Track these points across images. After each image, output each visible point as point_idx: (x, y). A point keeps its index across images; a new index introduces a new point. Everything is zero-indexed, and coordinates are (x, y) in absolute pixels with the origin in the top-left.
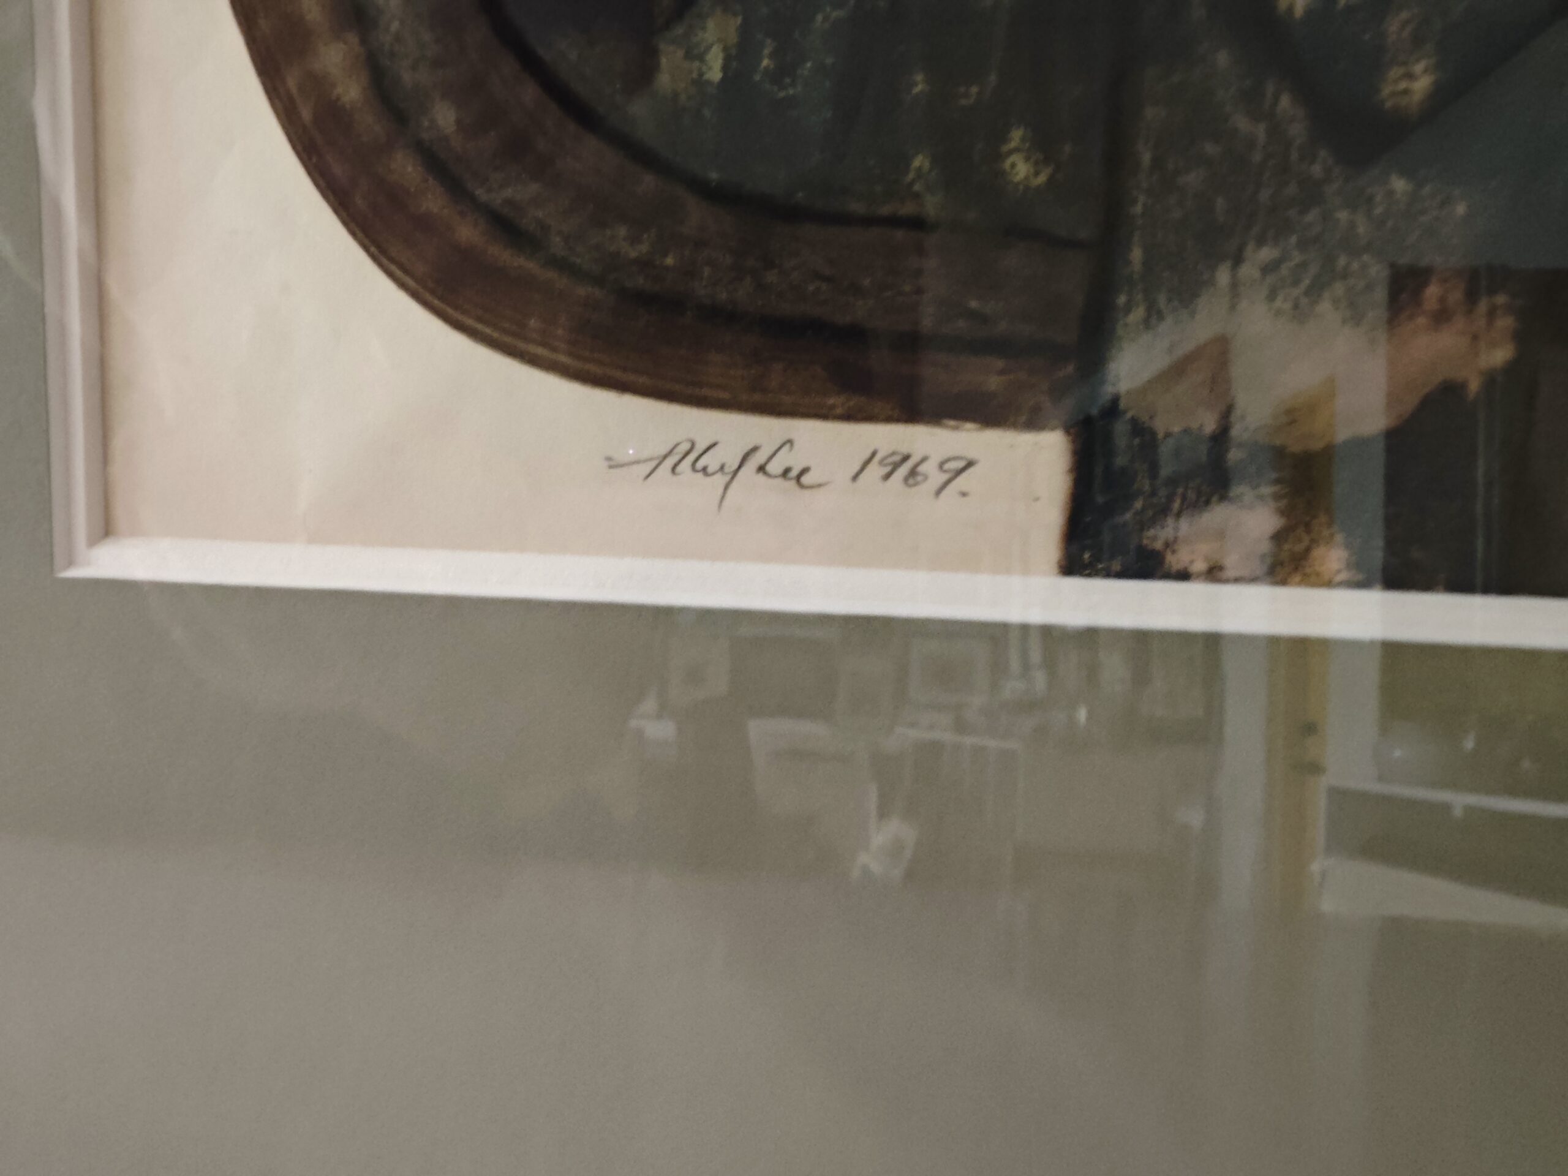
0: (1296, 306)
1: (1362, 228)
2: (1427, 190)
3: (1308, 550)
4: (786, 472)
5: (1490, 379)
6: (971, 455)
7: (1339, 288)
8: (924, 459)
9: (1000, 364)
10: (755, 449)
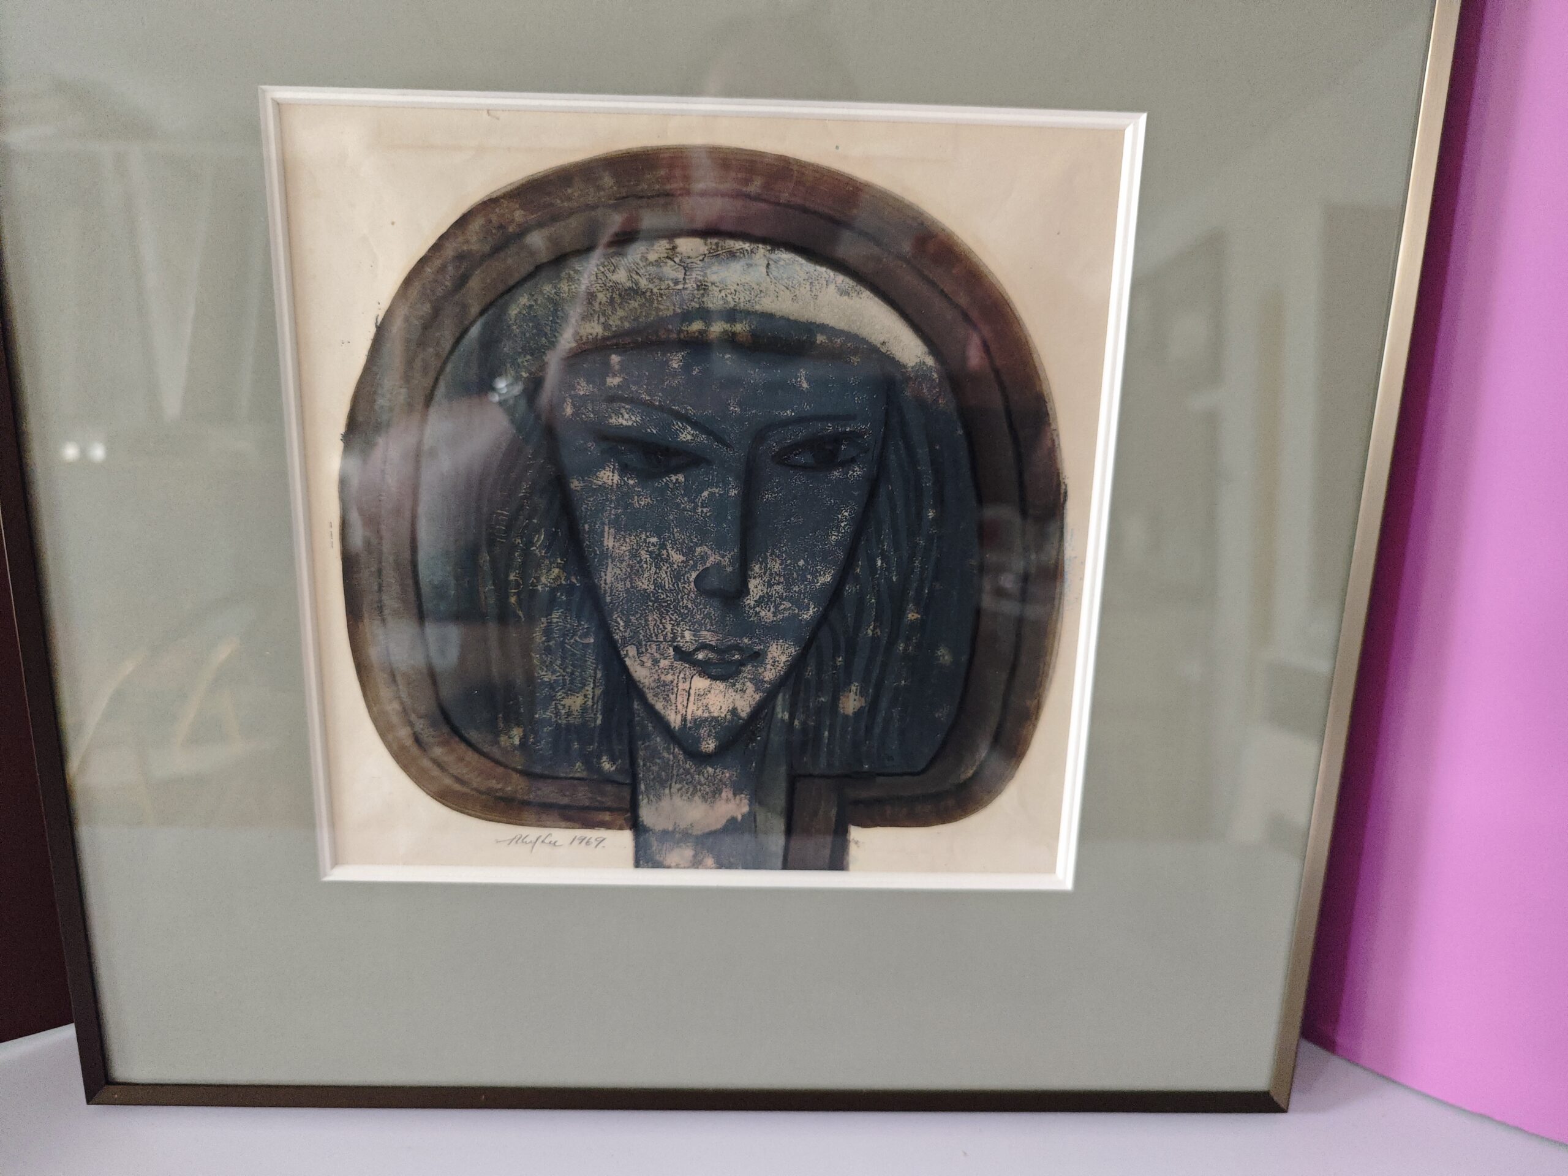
0: (688, 798)
1: (702, 779)
2: (717, 771)
3: (703, 859)
4: (550, 843)
5: (743, 816)
6: (604, 837)
7: (699, 794)
8: (591, 838)
9: (608, 813)
10: (540, 836)
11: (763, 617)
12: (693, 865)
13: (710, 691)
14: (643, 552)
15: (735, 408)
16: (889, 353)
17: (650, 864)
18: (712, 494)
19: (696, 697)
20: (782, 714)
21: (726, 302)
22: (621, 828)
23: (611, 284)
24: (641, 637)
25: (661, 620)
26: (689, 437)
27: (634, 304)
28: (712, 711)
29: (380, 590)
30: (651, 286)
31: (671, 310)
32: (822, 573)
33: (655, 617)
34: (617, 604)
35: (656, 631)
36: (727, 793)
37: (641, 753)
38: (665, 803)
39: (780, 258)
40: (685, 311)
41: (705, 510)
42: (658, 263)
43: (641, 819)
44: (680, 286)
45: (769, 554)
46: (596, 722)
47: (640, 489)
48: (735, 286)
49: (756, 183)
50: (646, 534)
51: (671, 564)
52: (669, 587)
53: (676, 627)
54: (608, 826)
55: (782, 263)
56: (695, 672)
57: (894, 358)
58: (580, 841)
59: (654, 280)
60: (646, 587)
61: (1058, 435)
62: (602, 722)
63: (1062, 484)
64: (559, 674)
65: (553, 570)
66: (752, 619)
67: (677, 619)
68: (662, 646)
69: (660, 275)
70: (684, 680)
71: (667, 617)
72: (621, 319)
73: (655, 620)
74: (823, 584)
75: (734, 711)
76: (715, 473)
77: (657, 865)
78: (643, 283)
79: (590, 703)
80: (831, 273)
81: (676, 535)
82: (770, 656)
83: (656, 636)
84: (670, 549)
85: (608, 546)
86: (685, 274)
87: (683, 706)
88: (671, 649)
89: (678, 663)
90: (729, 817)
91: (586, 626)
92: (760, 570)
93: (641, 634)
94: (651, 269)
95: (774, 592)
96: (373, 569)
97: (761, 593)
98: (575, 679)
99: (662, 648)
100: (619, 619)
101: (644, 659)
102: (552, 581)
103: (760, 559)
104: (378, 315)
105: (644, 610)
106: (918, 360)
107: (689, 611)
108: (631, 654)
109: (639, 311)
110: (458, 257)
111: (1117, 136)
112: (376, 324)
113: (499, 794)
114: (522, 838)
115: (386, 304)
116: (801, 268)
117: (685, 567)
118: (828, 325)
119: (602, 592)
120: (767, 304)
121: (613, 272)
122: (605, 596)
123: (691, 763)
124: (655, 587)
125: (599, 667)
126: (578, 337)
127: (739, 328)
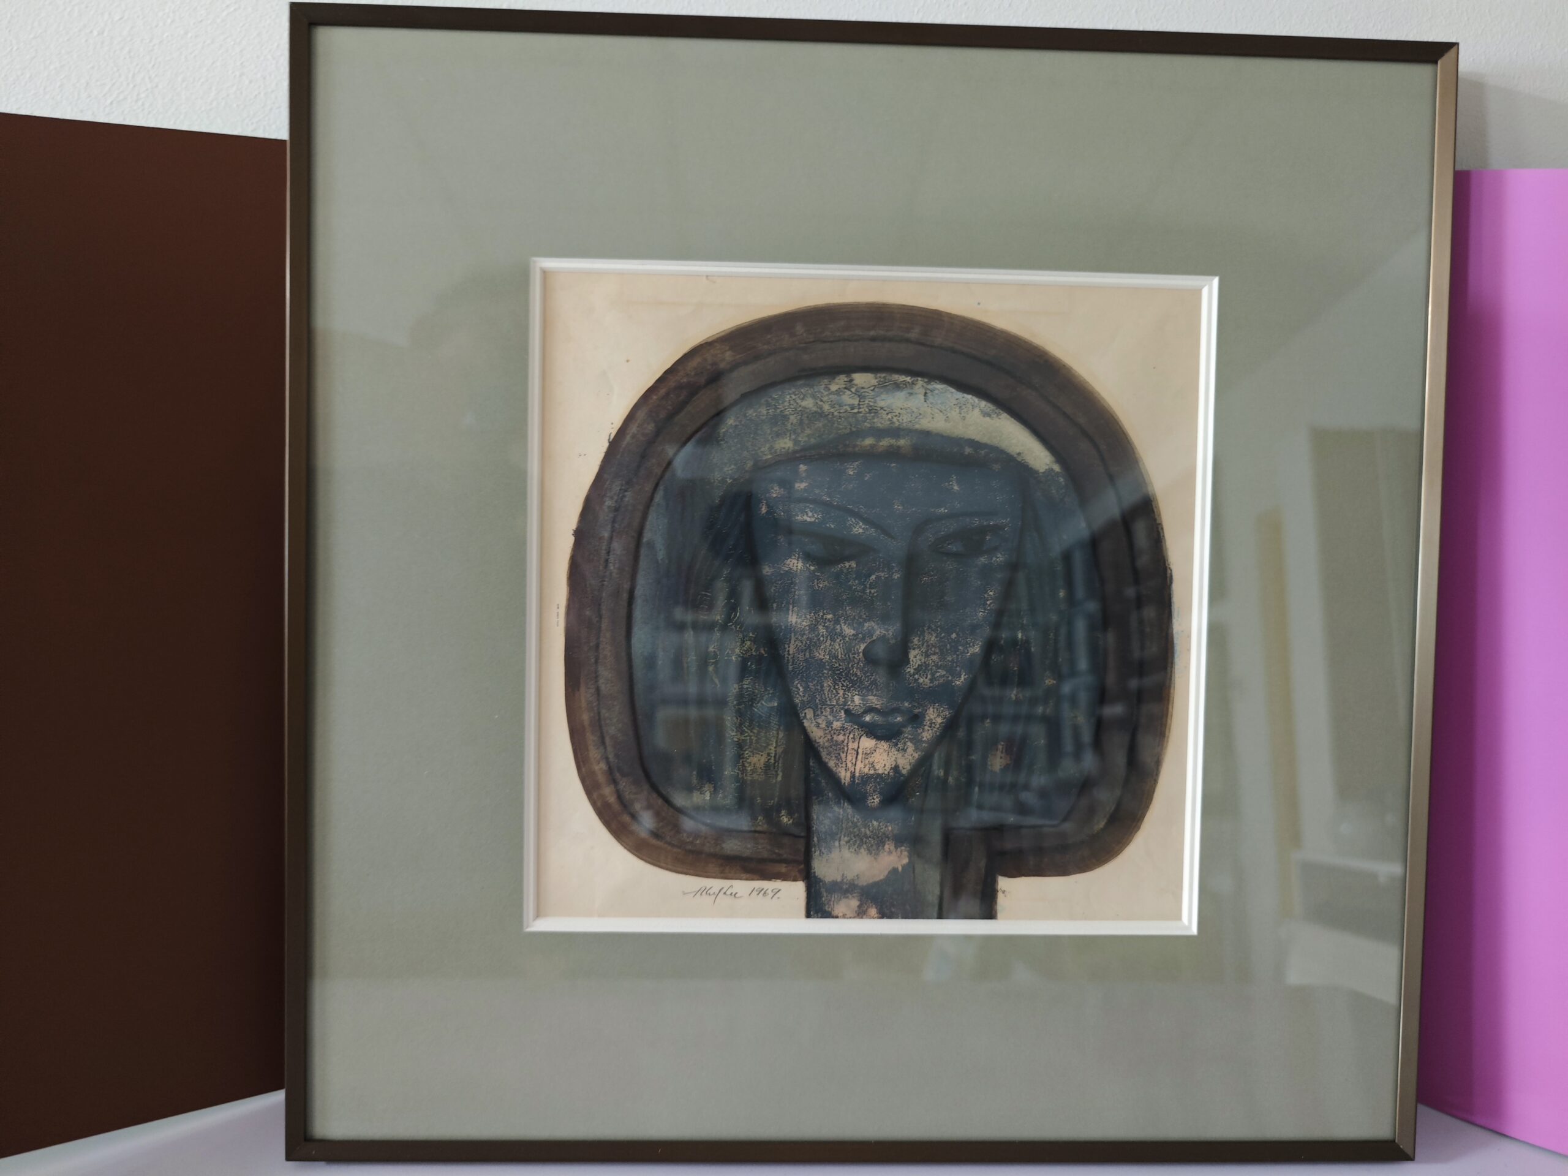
0: (855, 850)
1: (868, 832)
2: (881, 824)
3: (867, 909)
4: (731, 894)
5: (903, 867)
6: (779, 888)
7: (865, 846)
8: (767, 889)
9: (785, 865)
10: (723, 888)
11: (921, 684)
12: (859, 914)
13: (875, 751)
14: (820, 627)
15: (899, 506)
16: (1023, 462)
17: (820, 915)
18: (878, 578)
19: (864, 756)
20: (938, 771)
21: (893, 423)
22: (795, 880)
23: (800, 409)
24: (818, 701)
25: (834, 686)
26: (861, 531)
27: (819, 424)
28: (877, 768)
29: (596, 662)
30: (832, 410)
31: (848, 429)
32: (971, 644)
33: (829, 683)
34: (798, 672)
35: (830, 695)
36: (889, 846)
37: (815, 807)
38: (835, 855)
39: (934, 388)
40: (859, 430)
41: (873, 591)
42: (838, 392)
43: (813, 871)
44: (856, 411)
45: (926, 628)
46: (776, 778)
47: (819, 574)
48: (900, 410)
49: (915, 331)
50: (823, 611)
51: (844, 637)
52: (841, 657)
53: (847, 693)
54: (784, 877)
55: (936, 392)
56: (863, 733)
57: (1028, 466)
58: (758, 892)
59: (835, 406)
60: (823, 657)
61: (1162, 529)
62: (782, 779)
63: (1168, 570)
64: (746, 734)
65: (745, 642)
66: (911, 685)
67: (848, 685)
68: (835, 710)
69: (840, 402)
70: (853, 740)
71: (840, 684)
72: (808, 436)
73: (830, 686)
74: (971, 655)
75: (896, 768)
76: (881, 560)
77: (827, 915)
78: (826, 408)
79: (772, 761)
80: (976, 400)
81: (848, 613)
82: (927, 718)
83: (830, 700)
84: (843, 624)
85: (791, 622)
86: (860, 401)
87: (852, 763)
88: (843, 712)
89: (848, 724)
90: (890, 868)
91: (771, 692)
92: (919, 642)
93: (817, 698)
94: (833, 397)
95: (931, 662)
96: (591, 644)
97: (919, 663)
98: (759, 739)
99: (835, 711)
100: (799, 685)
101: (820, 721)
102: (744, 652)
103: (919, 633)
104: (611, 433)
105: (821, 677)
106: (1047, 467)
107: (858, 678)
108: (808, 716)
109: (822, 430)
110: (680, 387)
111: (1198, 293)
112: (609, 440)
113: (689, 847)
114: (706, 890)
115: (618, 422)
116: (953, 395)
117: (856, 640)
118: (974, 440)
119: (786, 661)
120: (925, 424)
121: (803, 399)
122: (787, 665)
123: (858, 817)
124: (830, 657)
125: (781, 728)
126: (773, 451)
127: (903, 443)
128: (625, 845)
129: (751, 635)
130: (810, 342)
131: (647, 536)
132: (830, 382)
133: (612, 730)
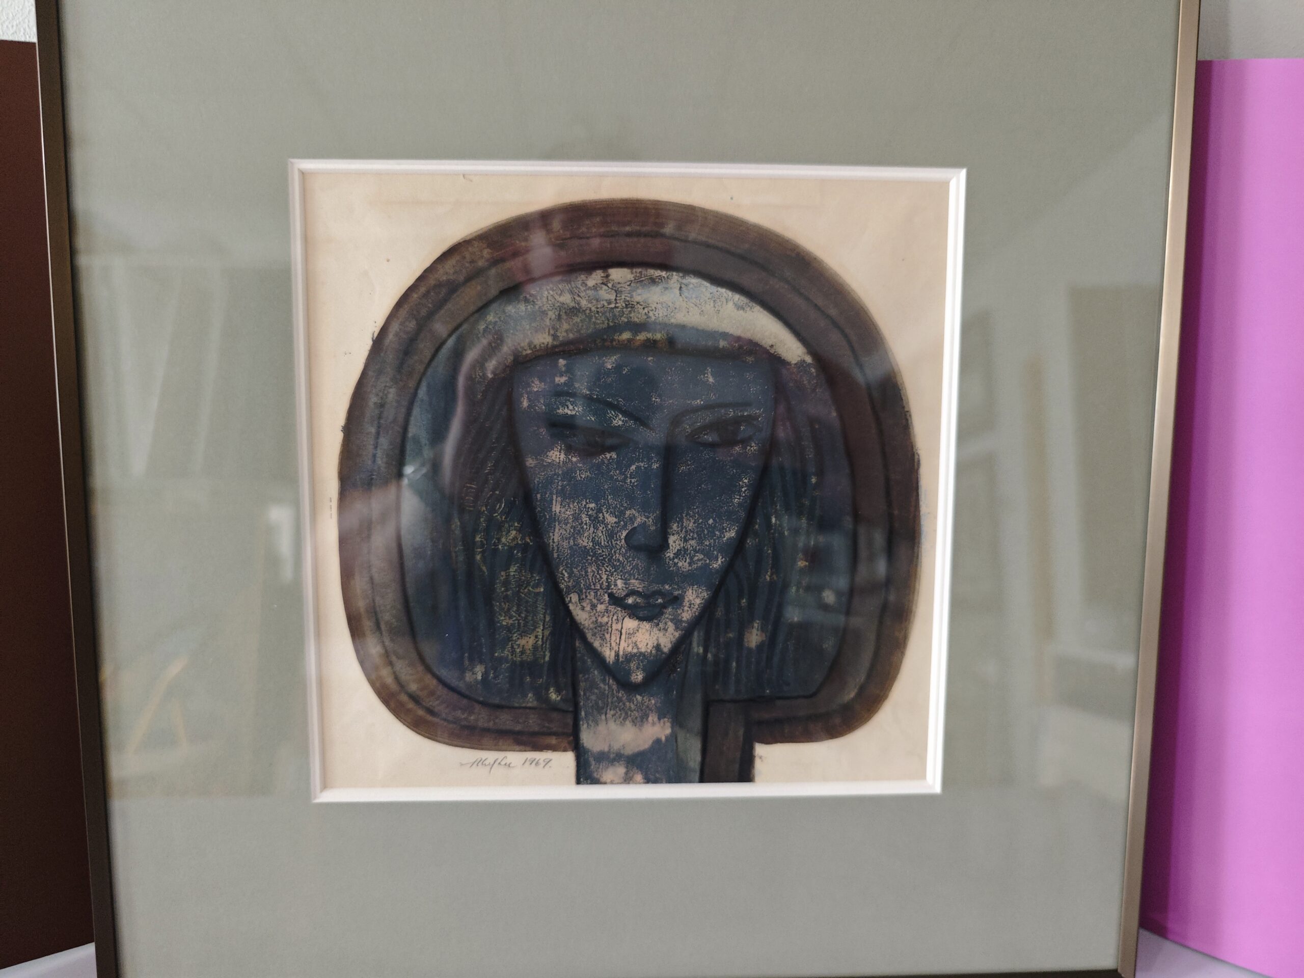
0: (621, 722)
1: (632, 706)
2: (645, 698)
3: (633, 776)
4: (505, 764)
6: (551, 758)
7: (630, 718)
8: (540, 759)
9: (555, 738)
11: (681, 568)
12: (625, 781)
13: (638, 631)
14: (584, 516)
15: (656, 399)
16: (776, 353)
17: (589, 782)
18: (638, 468)
19: (627, 636)
20: (697, 649)
21: (649, 317)
22: (565, 750)
23: (559, 304)
24: (582, 586)
25: (598, 572)
26: (620, 423)
27: (577, 320)
28: (640, 647)
29: (368, 552)
30: (590, 305)
31: (606, 324)
32: (728, 529)
33: (593, 568)
34: (563, 559)
35: (594, 580)
36: (653, 717)
37: (581, 684)
38: (602, 728)
39: (689, 282)
40: (616, 324)
41: (633, 480)
42: (595, 288)
43: (581, 742)
44: (613, 306)
45: (684, 515)
46: (544, 658)
47: (581, 465)
48: (655, 305)
49: (670, 226)
50: (586, 500)
51: (606, 525)
52: (604, 544)
53: (610, 577)
54: (554, 748)
55: (691, 286)
56: (626, 614)
57: (780, 358)
58: (531, 762)
59: (593, 301)
60: (586, 545)
61: (910, 416)
62: (550, 658)
63: (916, 455)
64: (514, 619)
65: (511, 532)
66: (671, 569)
67: (610, 570)
68: (599, 593)
69: (597, 297)
70: (617, 621)
71: (603, 569)
72: (566, 331)
73: (593, 571)
74: (727, 539)
75: (658, 647)
76: (641, 451)
77: (595, 781)
78: (584, 303)
79: (540, 642)
80: (730, 293)
81: (610, 501)
82: (687, 599)
83: (594, 584)
84: (605, 513)
85: (555, 511)
86: (616, 296)
87: (617, 643)
88: (606, 595)
89: (612, 607)
90: (655, 738)
91: (537, 578)
92: (678, 528)
93: (581, 583)
94: (590, 293)
95: (689, 546)
96: (363, 536)
97: (678, 547)
98: (527, 622)
100: (564, 571)
101: (584, 604)
102: (510, 541)
103: (678, 519)
104: (374, 332)
105: (585, 563)
106: (799, 359)
107: (620, 563)
108: (573, 600)
109: (580, 325)
110: (439, 285)
111: (944, 186)
112: (373, 338)
113: (464, 723)
114: (482, 762)
115: (380, 322)
116: (707, 289)
117: (618, 527)
118: (728, 333)
119: (551, 549)
120: (680, 318)
121: (560, 295)
122: (553, 553)
123: (623, 692)
124: (593, 544)
125: (548, 612)
126: (533, 346)
127: (659, 337)
128: (403, 721)
129: (516, 524)
130: (566, 239)
131: (412, 431)
132: (587, 277)
133: (386, 617)
